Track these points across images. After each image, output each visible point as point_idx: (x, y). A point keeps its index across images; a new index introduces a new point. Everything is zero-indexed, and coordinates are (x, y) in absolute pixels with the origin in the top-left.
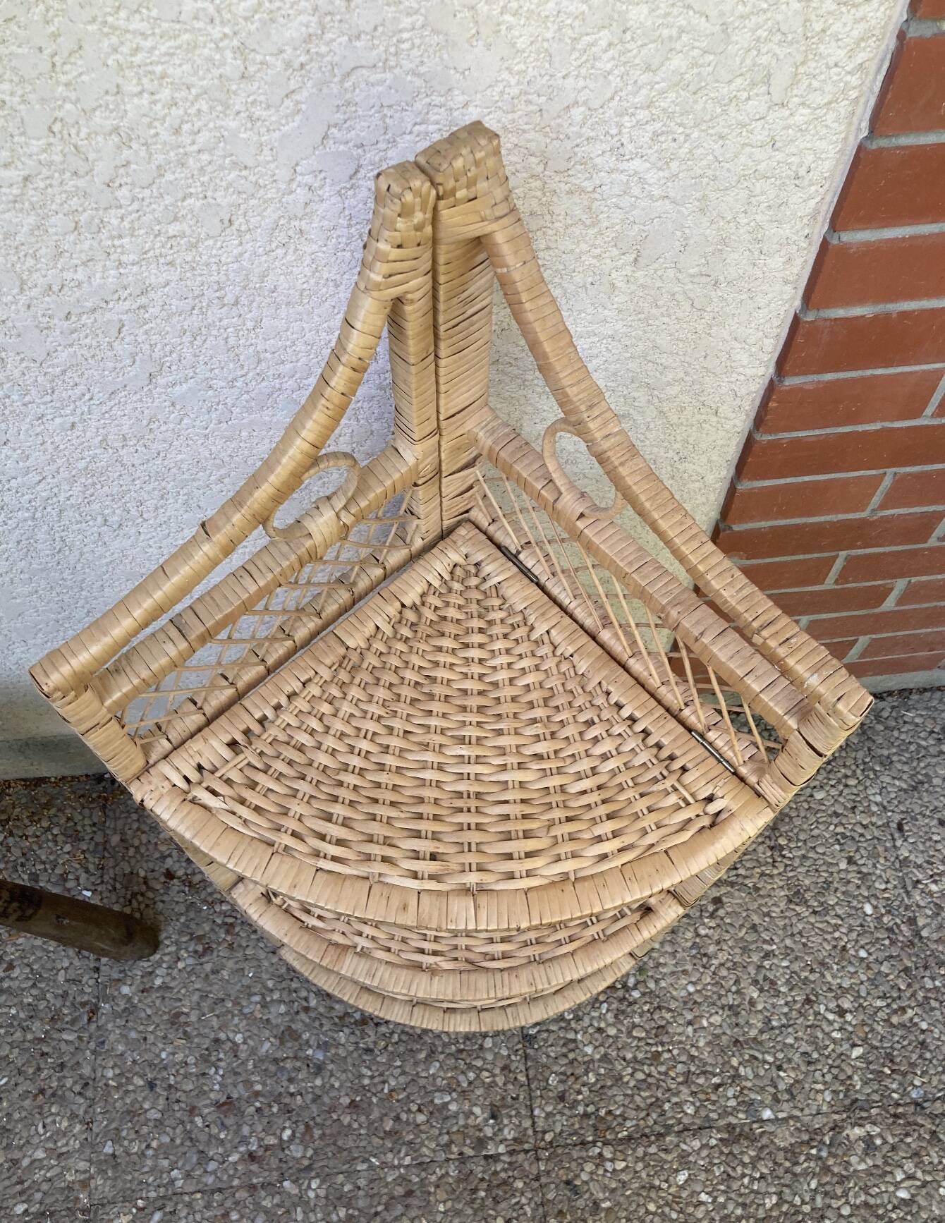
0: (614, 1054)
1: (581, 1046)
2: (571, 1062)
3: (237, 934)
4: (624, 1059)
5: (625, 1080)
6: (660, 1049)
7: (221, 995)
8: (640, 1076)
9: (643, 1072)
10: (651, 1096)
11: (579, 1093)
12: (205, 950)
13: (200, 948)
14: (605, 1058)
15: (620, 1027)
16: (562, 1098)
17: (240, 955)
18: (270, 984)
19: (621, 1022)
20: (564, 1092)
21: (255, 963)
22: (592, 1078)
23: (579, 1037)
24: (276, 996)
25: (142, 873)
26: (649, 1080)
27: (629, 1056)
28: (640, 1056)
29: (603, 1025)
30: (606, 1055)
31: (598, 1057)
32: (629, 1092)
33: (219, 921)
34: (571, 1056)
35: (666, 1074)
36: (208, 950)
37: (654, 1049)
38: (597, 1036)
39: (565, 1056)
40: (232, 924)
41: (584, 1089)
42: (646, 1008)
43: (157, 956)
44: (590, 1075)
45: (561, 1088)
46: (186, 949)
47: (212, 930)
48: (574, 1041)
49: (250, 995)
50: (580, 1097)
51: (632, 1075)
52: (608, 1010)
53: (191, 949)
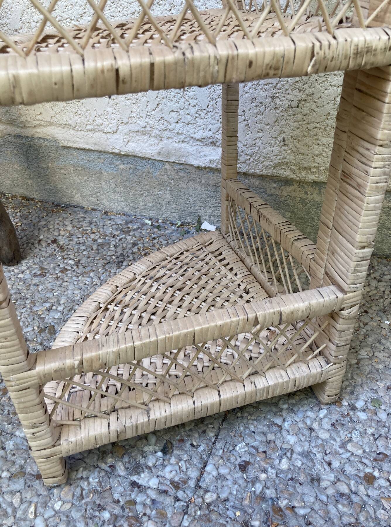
0: (319, 456)
1: (285, 434)
2: (268, 442)
3: (67, 275)
4: (330, 464)
5: (323, 484)
6: (376, 474)
7: (28, 296)
8: (344, 489)
9: (349, 486)
10: (352, 515)
11: (264, 471)
12: (40, 275)
13: (39, 273)
14: (307, 455)
15: (334, 435)
16: (244, 467)
17: (58, 283)
18: (62, 302)
19: (338, 433)
20: (247, 463)
21: (63, 289)
22: (284, 464)
23: (286, 424)
24: (60, 308)
25: (41, 237)
26: (353, 496)
27: (336, 464)
28: (348, 469)
29: (315, 426)
30: (309, 452)
31: (299, 449)
32: (324, 498)
33: (61, 266)
34: (271, 437)
35: (378, 502)
36: (43, 275)
37: (368, 470)
38: (306, 432)
39: (264, 434)
40: (67, 270)
41: (272, 472)
42: (370, 431)
43: (12, 268)
44: (284, 461)
45: (247, 458)
46: (31, 272)
47: (54, 268)
48: (280, 427)
49: (44, 302)
50: (263, 476)
51: (334, 483)
52: (325, 416)
53: (33, 272)
